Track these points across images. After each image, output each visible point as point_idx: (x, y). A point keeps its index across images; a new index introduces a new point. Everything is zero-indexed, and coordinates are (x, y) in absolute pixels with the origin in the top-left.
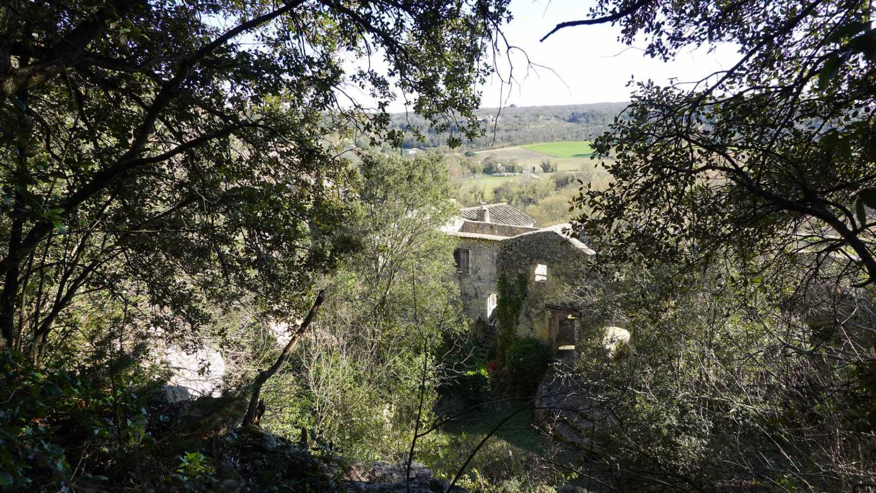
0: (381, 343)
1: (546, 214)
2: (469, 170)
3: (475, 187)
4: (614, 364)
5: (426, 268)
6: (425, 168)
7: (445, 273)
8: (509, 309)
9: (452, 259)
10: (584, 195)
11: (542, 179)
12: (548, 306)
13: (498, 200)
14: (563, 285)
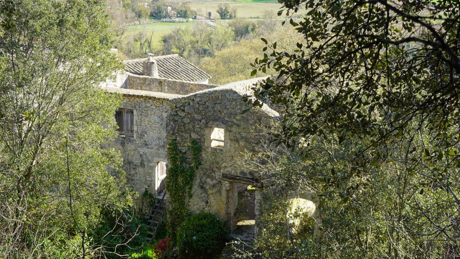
0: (25, 224)
1: (223, 69)
2: (134, 14)
3: (141, 34)
4: (299, 241)
5: (81, 132)
6: (80, 11)
7: (105, 138)
8: (180, 180)
9: (113, 121)
10: (269, 57)
11: (219, 26)
12: (225, 176)
13: (167, 51)
14: (243, 151)
